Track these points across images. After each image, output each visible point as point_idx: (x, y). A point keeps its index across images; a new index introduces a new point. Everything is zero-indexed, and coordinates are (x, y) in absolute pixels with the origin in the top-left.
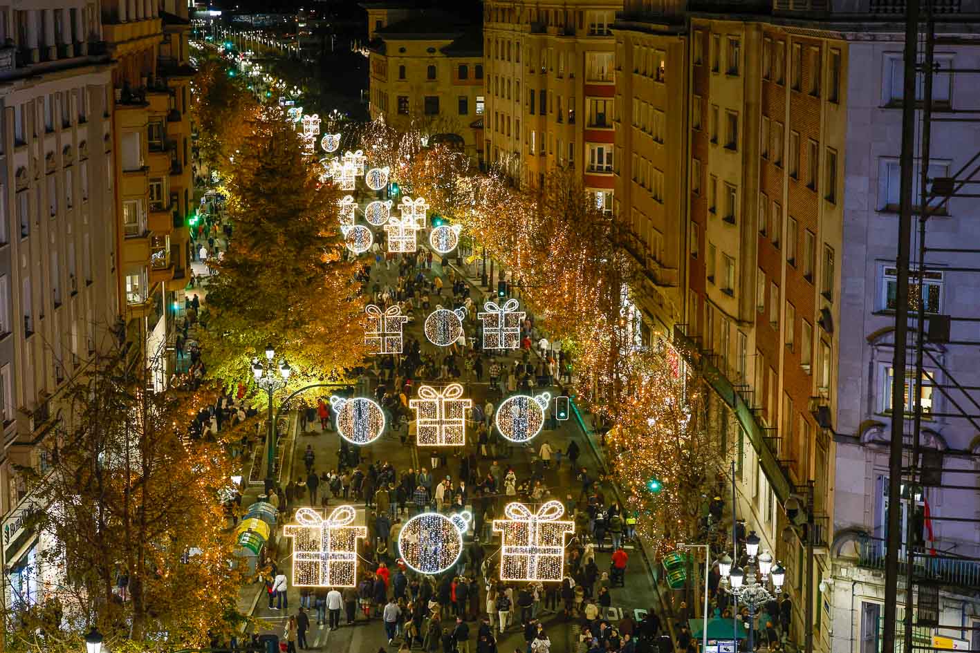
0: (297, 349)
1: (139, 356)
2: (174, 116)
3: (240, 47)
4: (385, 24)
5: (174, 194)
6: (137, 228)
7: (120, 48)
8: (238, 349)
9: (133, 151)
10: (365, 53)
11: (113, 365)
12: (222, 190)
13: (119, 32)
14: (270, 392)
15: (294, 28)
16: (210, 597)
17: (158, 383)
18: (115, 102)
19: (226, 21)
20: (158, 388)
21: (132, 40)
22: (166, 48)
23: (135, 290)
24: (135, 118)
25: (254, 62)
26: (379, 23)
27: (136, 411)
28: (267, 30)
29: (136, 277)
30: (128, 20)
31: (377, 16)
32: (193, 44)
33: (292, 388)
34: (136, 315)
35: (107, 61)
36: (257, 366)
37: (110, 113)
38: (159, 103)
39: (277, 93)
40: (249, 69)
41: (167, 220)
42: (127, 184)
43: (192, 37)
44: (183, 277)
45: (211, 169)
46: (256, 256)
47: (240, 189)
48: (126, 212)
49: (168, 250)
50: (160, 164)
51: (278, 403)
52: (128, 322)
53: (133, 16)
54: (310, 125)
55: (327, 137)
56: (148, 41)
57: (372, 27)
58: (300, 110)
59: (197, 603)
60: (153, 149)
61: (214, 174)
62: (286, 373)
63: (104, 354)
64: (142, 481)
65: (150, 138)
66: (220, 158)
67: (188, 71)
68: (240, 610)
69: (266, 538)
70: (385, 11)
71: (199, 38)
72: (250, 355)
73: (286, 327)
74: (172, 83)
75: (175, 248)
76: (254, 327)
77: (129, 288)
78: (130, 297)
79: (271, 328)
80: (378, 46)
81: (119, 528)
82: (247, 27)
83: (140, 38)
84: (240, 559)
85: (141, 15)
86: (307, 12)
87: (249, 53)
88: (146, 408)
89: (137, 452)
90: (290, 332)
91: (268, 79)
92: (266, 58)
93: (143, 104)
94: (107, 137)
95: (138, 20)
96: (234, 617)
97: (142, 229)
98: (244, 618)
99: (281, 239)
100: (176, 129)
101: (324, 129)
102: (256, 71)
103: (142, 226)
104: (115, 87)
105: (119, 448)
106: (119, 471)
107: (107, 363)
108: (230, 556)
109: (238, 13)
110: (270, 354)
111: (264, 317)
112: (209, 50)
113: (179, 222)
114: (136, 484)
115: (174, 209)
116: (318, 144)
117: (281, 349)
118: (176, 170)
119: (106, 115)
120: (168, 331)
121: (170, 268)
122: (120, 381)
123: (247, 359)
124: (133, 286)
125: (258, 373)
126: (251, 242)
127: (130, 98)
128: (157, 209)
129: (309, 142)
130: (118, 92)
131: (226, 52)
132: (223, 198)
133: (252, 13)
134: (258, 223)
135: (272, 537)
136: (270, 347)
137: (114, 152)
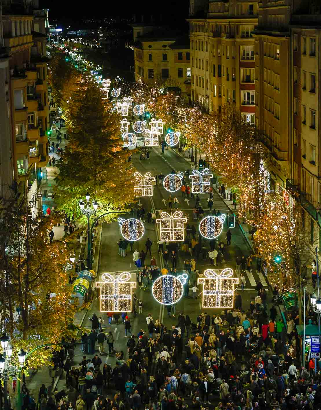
0: (101, 195)
1: (24, 200)
2: (39, 82)
3: (70, 47)
4: (141, 34)
5: (40, 120)
6: (22, 137)
7: (12, 50)
8: (72, 195)
9: (20, 100)
10: (132, 48)
11: (12, 205)
12: (63, 117)
13: (12, 42)
14: (88, 216)
15: (97, 37)
16: (60, 317)
17: (34, 213)
18: (11, 76)
19: (64, 34)
20: (34, 216)
21: (18, 45)
22: (35, 48)
23: (22, 168)
24: (19, 83)
25: (78, 53)
26: (138, 34)
27: (23, 227)
28: (84, 38)
29: (22, 162)
30: (16, 36)
31: (137, 30)
32: (48, 45)
33: (99, 214)
34: (22, 179)
35: (6, 57)
36: (82, 204)
37: (8, 81)
38: (32, 76)
39: (89, 69)
40: (75, 57)
41: (36, 133)
42: (18, 116)
43: (47, 42)
44: (45, 160)
45: (58, 106)
46: (80, 150)
47: (72, 116)
48: (17, 130)
49: (37, 147)
50: (32, 105)
51: (92, 222)
52: (18, 183)
53: (18, 34)
54: (106, 84)
55: (114, 90)
56: (26, 46)
57: (135, 36)
58: (101, 77)
59: (54, 322)
60: (29, 98)
61: (60, 109)
62: (96, 207)
63: (7, 199)
64: (26, 262)
65: (28, 93)
66: (62, 101)
67: (46, 60)
68: (75, 324)
69: (88, 288)
70: (141, 27)
71: (51, 42)
72: (78, 198)
73: (95, 184)
74: (38, 66)
75: (41, 146)
76: (80, 184)
77: (19, 166)
78: (19, 171)
79: (88, 186)
80: (138, 45)
81: (16, 285)
82: (74, 36)
83: (23, 44)
84: (75, 299)
85: (23, 33)
86: (103, 29)
87: (76, 49)
88: (28, 226)
89: (23, 248)
90: (97, 187)
91: (85, 62)
92: (85, 52)
93: (24, 77)
94: (7, 93)
95: (21, 35)
96: (72, 327)
97: (24, 138)
98: (77, 328)
99: (92, 141)
100: (41, 88)
101: (112, 86)
102: (79, 58)
103: (25, 136)
104: (11, 69)
105: (15, 245)
106: (15, 257)
107: (8, 204)
108: (70, 297)
109: (70, 30)
110: (88, 198)
111: (84, 180)
112: (56, 49)
113: (42, 134)
114: (24, 263)
115: (40, 127)
116: (110, 93)
117: (93, 195)
118: (41, 108)
119: (6, 83)
120: (38, 187)
121: (38, 156)
122: (15, 213)
123: (77, 200)
124: (21, 166)
125: (82, 207)
126: (78, 143)
127: (19, 74)
128: (32, 127)
129: (105, 92)
130: (12, 71)
131: (65, 49)
132: (64, 121)
133: (77, 30)
134: (80, 133)
135: (90, 287)
136: (88, 194)
137: (10, 100)
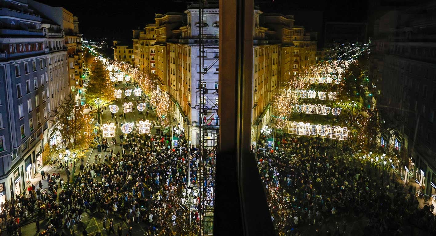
0: (103, 98)
1: (74, 100)
2: (79, 59)
3: (91, 47)
4: (116, 44)
5: (80, 73)
6: (73, 78)
7: (69, 48)
8: (92, 98)
9: (72, 65)
10: (113, 48)
11: (69, 102)
12: (88, 71)
13: (68, 45)
14: (98, 105)
15: (100, 44)
16: (88, 140)
17: (78, 105)
18: (68, 57)
19: (89, 43)
20: (78, 106)
21: (71, 46)
22: (78, 48)
23: (73, 89)
24: (72, 60)
25: (94, 50)
26: (115, 44)
27: (74, 110)
28: (96, 44)
29: (73, 87)
30: (70, 43)
31: (115, 42)
32: (83, 47)
33: (102, 104)
34: (73, 93)
35: (67, 50)
36: (96, 101)
37: (67, 58)
38: (76, 57)
39: (98, 55)
40: (93, 51)
41: (78, 77)
42: (71, 71)
43: (82, 46)
44: (82, 86)
45: (86, 68)
46: (95, 82)
47: (92, 71)
48: (71, 76)
49: (79, 82)
50: (77, 67)
51: (100, 107)
52: (72, 94)
53: (71, 42)
54: (104, 60)
55: (107, 62)
56: (74, 46)
57: (114, 44)
58: (102, 58)
59: (86, 142)
60: (76, 65)
61: (87, 69)
62: (101, 102)
63: (67, 100)
64: (75, 122)
65: (75, 63)
66: (88, 66)
67: (82, 52)
68: (94, 142)
69: (98, 129)
70: (116, 42)
71: (84, 46)
72: (94, 99)
73: (101, 94)
74: (78, 54)
75: (80, 81)
76: (95, 94)
77: (72, 88)
78: (72, 90)
79: (98, 95)
80: (115, 47)
81: (71, 130)
82: (92, 44)
83: (73, 46)
84: (94, 133)
85: (73, 42)
86: (103, 42)
87: (93, 48)
88: (76, 109)
89: (74, 117)
90: (101, 95)
91: (96, 53)
92: (96, 49)
93: (73, 57)
94: (67, 63)
95: (72, 43)
96: (93, 143)
97: (74, 79)
98: (95, 143)
99: (99, 80)
100: (80, 61)
101: (106, 61)
102: (94, 51)
103: (74, 78)
104: (68, 54)
105: (70, 116)
106: (71, 120)
107: (68, 102)
108: (92, 133)
109: (90, 42)
110: (98, 99)
111: (96, 93)
112: (85, 48)
113: (81, 77)
114: (74, 122)
115: (80, 75)
116: (105, 63)
117: (100, 98)
118: (80, 68)
119: (67, 59)
120: (79, 95)
121: (79, 84)
122: (71, 105)
123: (94, 100)
124: (73, 88)
125: (96, 102)
126: (94, 80)
127: (71, 56)
128: (76, 75)
129: (104, 63)
130: (69, 55)
131: (89, 48)
132: (89, 73)
133: (93, 42)
134: (95, 77)
135: (99, 129)
136: (98, 97)
137: (68, 65)
